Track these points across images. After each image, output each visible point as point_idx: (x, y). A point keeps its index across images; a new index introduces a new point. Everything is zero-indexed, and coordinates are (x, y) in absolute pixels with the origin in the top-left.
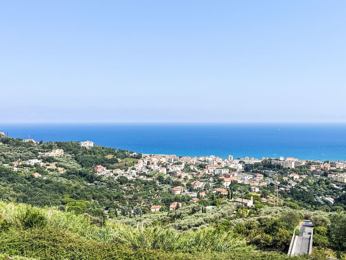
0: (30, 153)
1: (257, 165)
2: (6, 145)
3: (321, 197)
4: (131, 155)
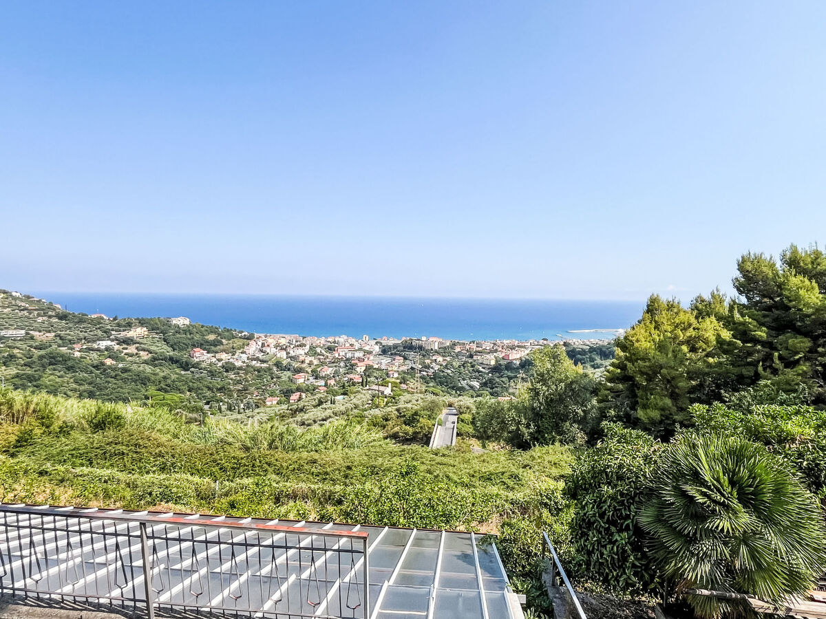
0: (100, 333)
1: (395, 347)
2: (64, 321)
3: (466, 381)
4: (240, 335)
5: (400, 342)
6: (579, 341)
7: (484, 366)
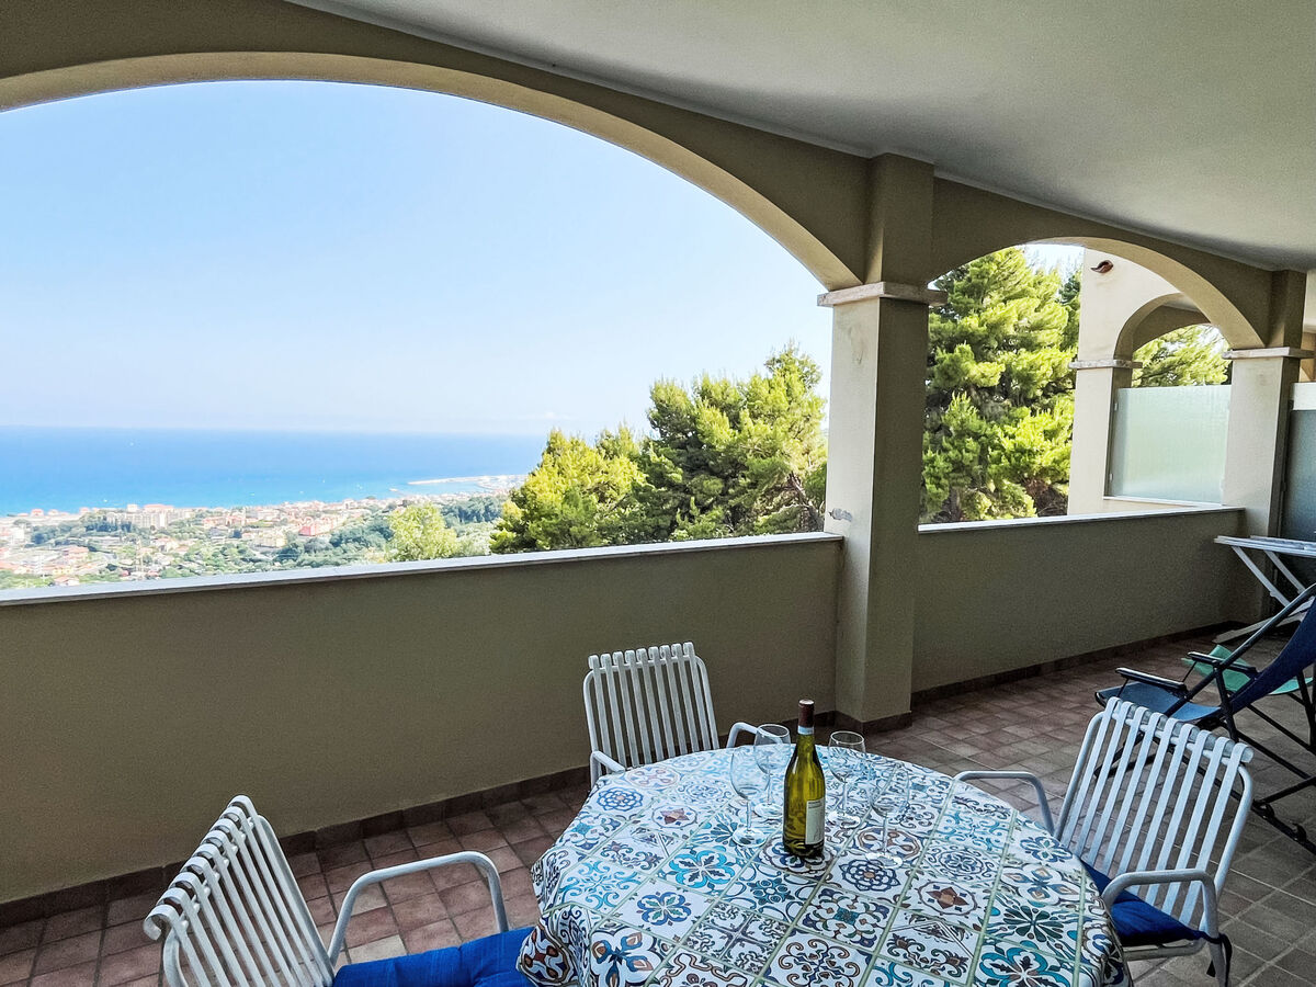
1: (66, 528)
5: (76, 518)
6: (426, 498)
7: (265, 549)
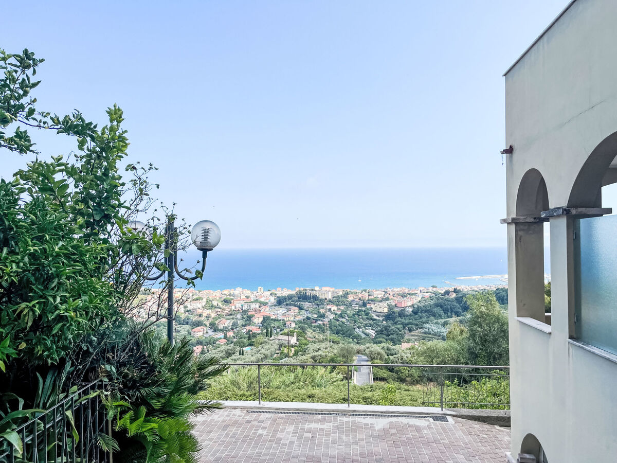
1: (290, 297)
3: (361, 330)
5: (294, 292)
6: (467, 287)
7: (378, 314)
